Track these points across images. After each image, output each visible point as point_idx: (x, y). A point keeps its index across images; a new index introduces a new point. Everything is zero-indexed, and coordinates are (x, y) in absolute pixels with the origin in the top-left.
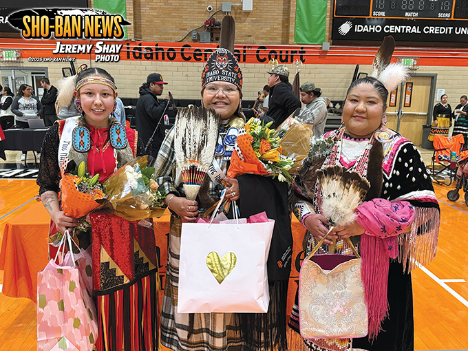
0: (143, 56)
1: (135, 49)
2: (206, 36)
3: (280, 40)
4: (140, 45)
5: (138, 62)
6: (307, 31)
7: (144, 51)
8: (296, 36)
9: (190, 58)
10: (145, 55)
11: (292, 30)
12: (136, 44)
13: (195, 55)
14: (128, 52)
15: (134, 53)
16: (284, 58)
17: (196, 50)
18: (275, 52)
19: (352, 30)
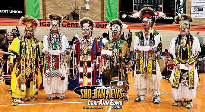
0: (46, 25)
1: (43, 22)
2: (72, 18)
3: (101, 19)
4: (45, 21)
5: (44, 27)
6: (110, 17)
7: (47, 23)
8: (106, 18)
9: (65, 26)
10: (47, 25)
11: (105, 16)
12: (43, 21)
13: (67, 25)
14: (40, 24)
15: (43, 24)
16: (102, 26)
17: (68, 23)
18: (98, 24)
19: (127, 17)
